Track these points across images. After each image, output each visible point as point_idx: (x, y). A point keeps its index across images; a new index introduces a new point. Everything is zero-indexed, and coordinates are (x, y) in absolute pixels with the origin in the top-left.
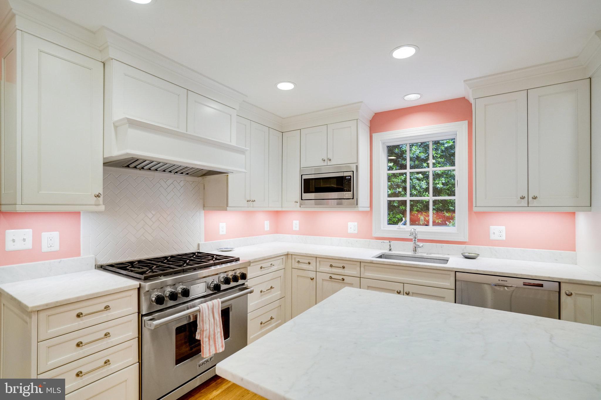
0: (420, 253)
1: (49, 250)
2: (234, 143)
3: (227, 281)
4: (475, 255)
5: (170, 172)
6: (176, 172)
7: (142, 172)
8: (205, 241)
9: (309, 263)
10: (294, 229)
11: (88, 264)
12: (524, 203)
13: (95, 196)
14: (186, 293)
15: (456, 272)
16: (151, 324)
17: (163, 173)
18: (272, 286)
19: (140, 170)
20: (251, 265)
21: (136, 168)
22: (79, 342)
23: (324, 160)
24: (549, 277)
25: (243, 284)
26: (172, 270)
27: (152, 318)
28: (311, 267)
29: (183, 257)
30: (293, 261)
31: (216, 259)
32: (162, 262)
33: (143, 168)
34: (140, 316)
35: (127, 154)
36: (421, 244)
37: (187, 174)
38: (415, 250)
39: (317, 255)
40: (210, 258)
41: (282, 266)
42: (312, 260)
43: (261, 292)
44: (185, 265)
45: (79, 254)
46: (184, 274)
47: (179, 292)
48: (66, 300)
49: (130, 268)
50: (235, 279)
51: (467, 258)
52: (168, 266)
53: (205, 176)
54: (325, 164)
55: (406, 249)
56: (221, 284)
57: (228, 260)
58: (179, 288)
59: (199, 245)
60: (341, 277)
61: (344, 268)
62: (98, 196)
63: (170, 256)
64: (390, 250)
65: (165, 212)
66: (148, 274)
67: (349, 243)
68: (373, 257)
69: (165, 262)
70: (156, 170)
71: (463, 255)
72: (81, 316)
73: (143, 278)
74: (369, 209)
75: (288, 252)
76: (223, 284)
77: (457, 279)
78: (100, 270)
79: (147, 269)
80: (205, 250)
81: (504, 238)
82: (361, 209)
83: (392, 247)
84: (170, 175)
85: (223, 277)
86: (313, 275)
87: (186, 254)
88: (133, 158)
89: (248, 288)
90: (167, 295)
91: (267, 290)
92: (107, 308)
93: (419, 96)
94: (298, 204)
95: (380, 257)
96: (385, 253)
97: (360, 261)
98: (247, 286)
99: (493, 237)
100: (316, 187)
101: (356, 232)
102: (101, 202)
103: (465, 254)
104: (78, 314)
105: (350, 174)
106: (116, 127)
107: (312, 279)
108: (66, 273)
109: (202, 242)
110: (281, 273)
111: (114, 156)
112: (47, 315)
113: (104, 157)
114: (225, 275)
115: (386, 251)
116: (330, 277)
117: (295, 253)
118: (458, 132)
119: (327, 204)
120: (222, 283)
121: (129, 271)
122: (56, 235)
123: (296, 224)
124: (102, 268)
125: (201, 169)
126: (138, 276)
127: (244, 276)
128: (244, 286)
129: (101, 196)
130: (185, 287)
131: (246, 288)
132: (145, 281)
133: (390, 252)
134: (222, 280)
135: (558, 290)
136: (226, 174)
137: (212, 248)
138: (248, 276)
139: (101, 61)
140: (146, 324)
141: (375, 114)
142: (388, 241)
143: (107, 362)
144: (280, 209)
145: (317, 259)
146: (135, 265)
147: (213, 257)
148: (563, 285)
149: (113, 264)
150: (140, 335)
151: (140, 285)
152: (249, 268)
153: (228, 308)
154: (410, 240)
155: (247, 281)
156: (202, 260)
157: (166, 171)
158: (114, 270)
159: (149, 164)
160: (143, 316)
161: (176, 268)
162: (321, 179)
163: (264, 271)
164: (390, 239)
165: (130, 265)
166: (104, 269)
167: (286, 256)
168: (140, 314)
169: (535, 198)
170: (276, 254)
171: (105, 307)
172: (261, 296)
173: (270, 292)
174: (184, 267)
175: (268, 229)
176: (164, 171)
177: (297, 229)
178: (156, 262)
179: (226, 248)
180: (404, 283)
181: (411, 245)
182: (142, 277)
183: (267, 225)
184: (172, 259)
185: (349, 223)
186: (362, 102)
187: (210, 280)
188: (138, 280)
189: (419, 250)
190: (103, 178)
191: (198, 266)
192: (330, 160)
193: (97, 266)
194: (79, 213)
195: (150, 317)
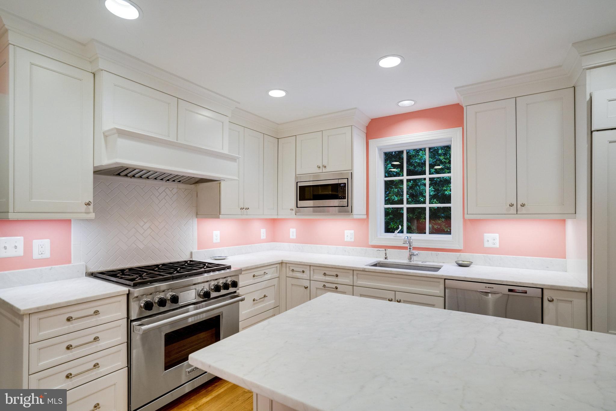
0: (416, 261)
1: (40, 257)
2: (226, 151)
3: (217, 288)
4: (469, 263)
5: (162, 179)
6: (168, 180)
7: (133, 180)
8: (198, 249)
9: (303, 272)
10: (291, 237)
11: (78, 271)
12: (513, 210)
13: (85, 204)
14: (175, 299)
15: (445, 279)
16: (139, 329)
17: (154, 181)
18: (265, 295)
19: (131, 178)
20: (243, 273)
21: (127, 176)
22: (69, 345)
23: (320, 167)
24: (533, 284)
25: (235, 292)
26: (162, 277)
27: (141, 323)
28: (305, 276)
29: (175, 265)
30: (288, 269)
31: (207, 267)
32: (153, 270)
33: (134, 176)
34: (129, 321)
35: (117, 163)
36: (416, 252)
37: (179, 181)
38: (410, 259)
39: (311, 263)
40: (202, 266)
41: (276, 275)
42: (306, 268)
43: (254, 300)
44: (175, 273)
45: (69, 262)
46: (173, 281)
47: (168, 298)
48: (56, 304)
49: (120, 275)
50: (226, 286)
51: (461, 265)
52: (158, 273)
53: (197, 183)
54: (321, 171)
55: (401, 257)
56: (211, 292)
57: (219, 268)
58: (169, 294)
59: (191, 253)
60: (334, 286)
61: (337, 276)
62: (88, 204)
63: (161, 264)
64: (386, 258)
65: (157, 220)
66: (137, 281)
67: (345, 251)
68: (366, 265)
69: (155, 269)
70: (148, 178)
71: (457, 263)
72: (71, 319)
73: (132, 285)
74: (365, 217)
75: (282, 260)
76: (213, 292)
77: (446, 286)
78: (90, 277)
79: (137, 276)
80: (197, 258)
81: (497, 246)
82: (355, 217)
83: (387, 255)
84: (162, 182)
85: (213, 285)
86: (307, 284)
87: (178, 262)
88: (122, 167)
89: (239, 295)
90: (156, 302)
91: (260, 299)
92: (96, 312)
93: (413, 103)
94: (294, 212)
95: (375, 265)
96: (381, 261)
97: (352, 269)
98: (239, 294)
99: (486, 245)
100: (314, 194)
101: (353, 240)
102: (91, 210)
103: (459, 262)
104: (68, 318)
105: (345, 181)
106: (106, 137)
107: (306, 288)
108: (56, 280)
109: (195, 250)
110: (275, 281)
111: (104, 165)
112: (38, 318)
113: (95, 166)
114: (215, 283)
115: (382, 259)
116: (324, 285)
117: (289, 261)
118: (452, 139)
119: (328, 212)
120: (212, 290)
121: (120, 278)
122: (46, 242)
123: (293, 232)
124: (92, 275)
125: (192, 177)
126: (128, 282)
127: (235, 284)
128: (235, 294)
129: (91, 204)
130: (175, 294)
131: (237, 296)
132: (135, 287)
133: (386, 260)
134: (213, 288)
135: (541, 296)
136: (219, 182)
137: (205, 256)
138: (240, 284)
139: (91, 72)
140: (134, 329)
141: (371, 119)
142: (384, 249)
143: (96, 365)
144: (276, 217)
145: (311, 267)
146: (125, 272)
147: (205, 265)
148: (545, 291)
149: (104, 272)
150: (129, 340)
151: (129, 291)
152: (240, 276)
153: (219, 316)
154: (405, 248)
155: (238, 289)
156: (193, 268)
157: (157, 178)
158: (104, 278)
159: (138, 173)
160: (132, 321)
161: (165, 276)
162: (319, 186)
163: (257, 280)
164: (386, 247)
165: (121, 273)
166: (94, 276)
167: (281, 264)
168: (129, 320)
169: (523, 205)
170: (269, 263)
171: (95, 312)
172: (254, 305)
173: (263, 301)
174: (174, 274)
175: (265, 237)
176: (156, 179)
177: (294, 237)
178: (147, 270)
179: (220, 257)
180: (395, 291)
181: (406, 253)
182: (132, 283)
183: (263, 233)
184: (163, 267)
185: (346, 231)
186: (356, 108)
187: (199, 287)
188: (128, 286)
189: (414, 258)
190: (94, 186)
191: (188, 273)
192: (325, 167)
193: (88, 274)
194: (70, 220)
195: (139, 323)
